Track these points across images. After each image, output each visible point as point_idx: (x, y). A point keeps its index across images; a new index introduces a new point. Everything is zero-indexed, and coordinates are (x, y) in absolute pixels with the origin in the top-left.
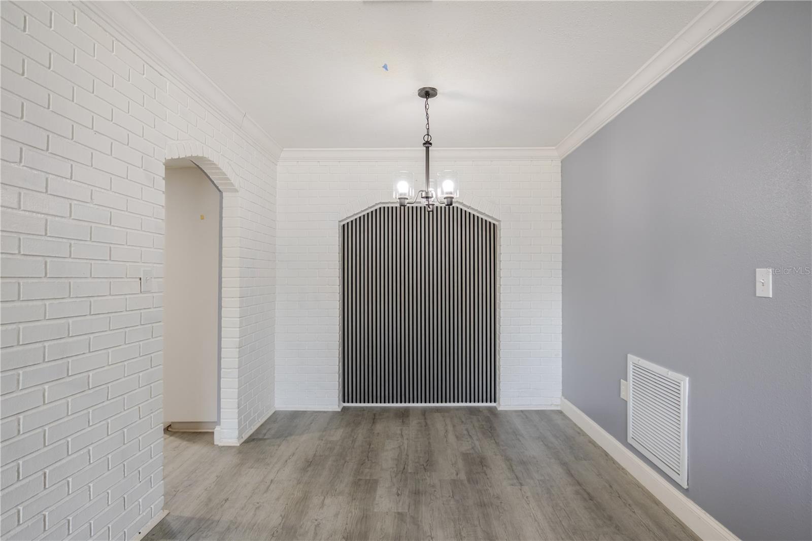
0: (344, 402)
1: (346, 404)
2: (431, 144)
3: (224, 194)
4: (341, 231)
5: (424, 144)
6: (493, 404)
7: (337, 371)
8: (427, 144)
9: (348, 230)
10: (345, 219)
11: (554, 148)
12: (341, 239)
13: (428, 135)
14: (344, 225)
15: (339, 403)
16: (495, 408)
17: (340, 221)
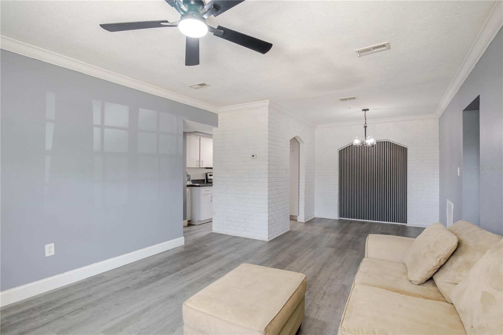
0: (340, 217)
1: (341, 218)
2: (367, 127)
3: (300, 144)
4: (339, 153)
5: (364, 127)
6: (405, 224)
7: (337, 205)
8: (365, 127)
9: (342, 153)
10: (341, 148)
11: (434, 114)
12: (339, 156)
13: (366, 124)
14: (340, 151)
15: (338, 217)
16: (406, 225)
17: (338, 149)
